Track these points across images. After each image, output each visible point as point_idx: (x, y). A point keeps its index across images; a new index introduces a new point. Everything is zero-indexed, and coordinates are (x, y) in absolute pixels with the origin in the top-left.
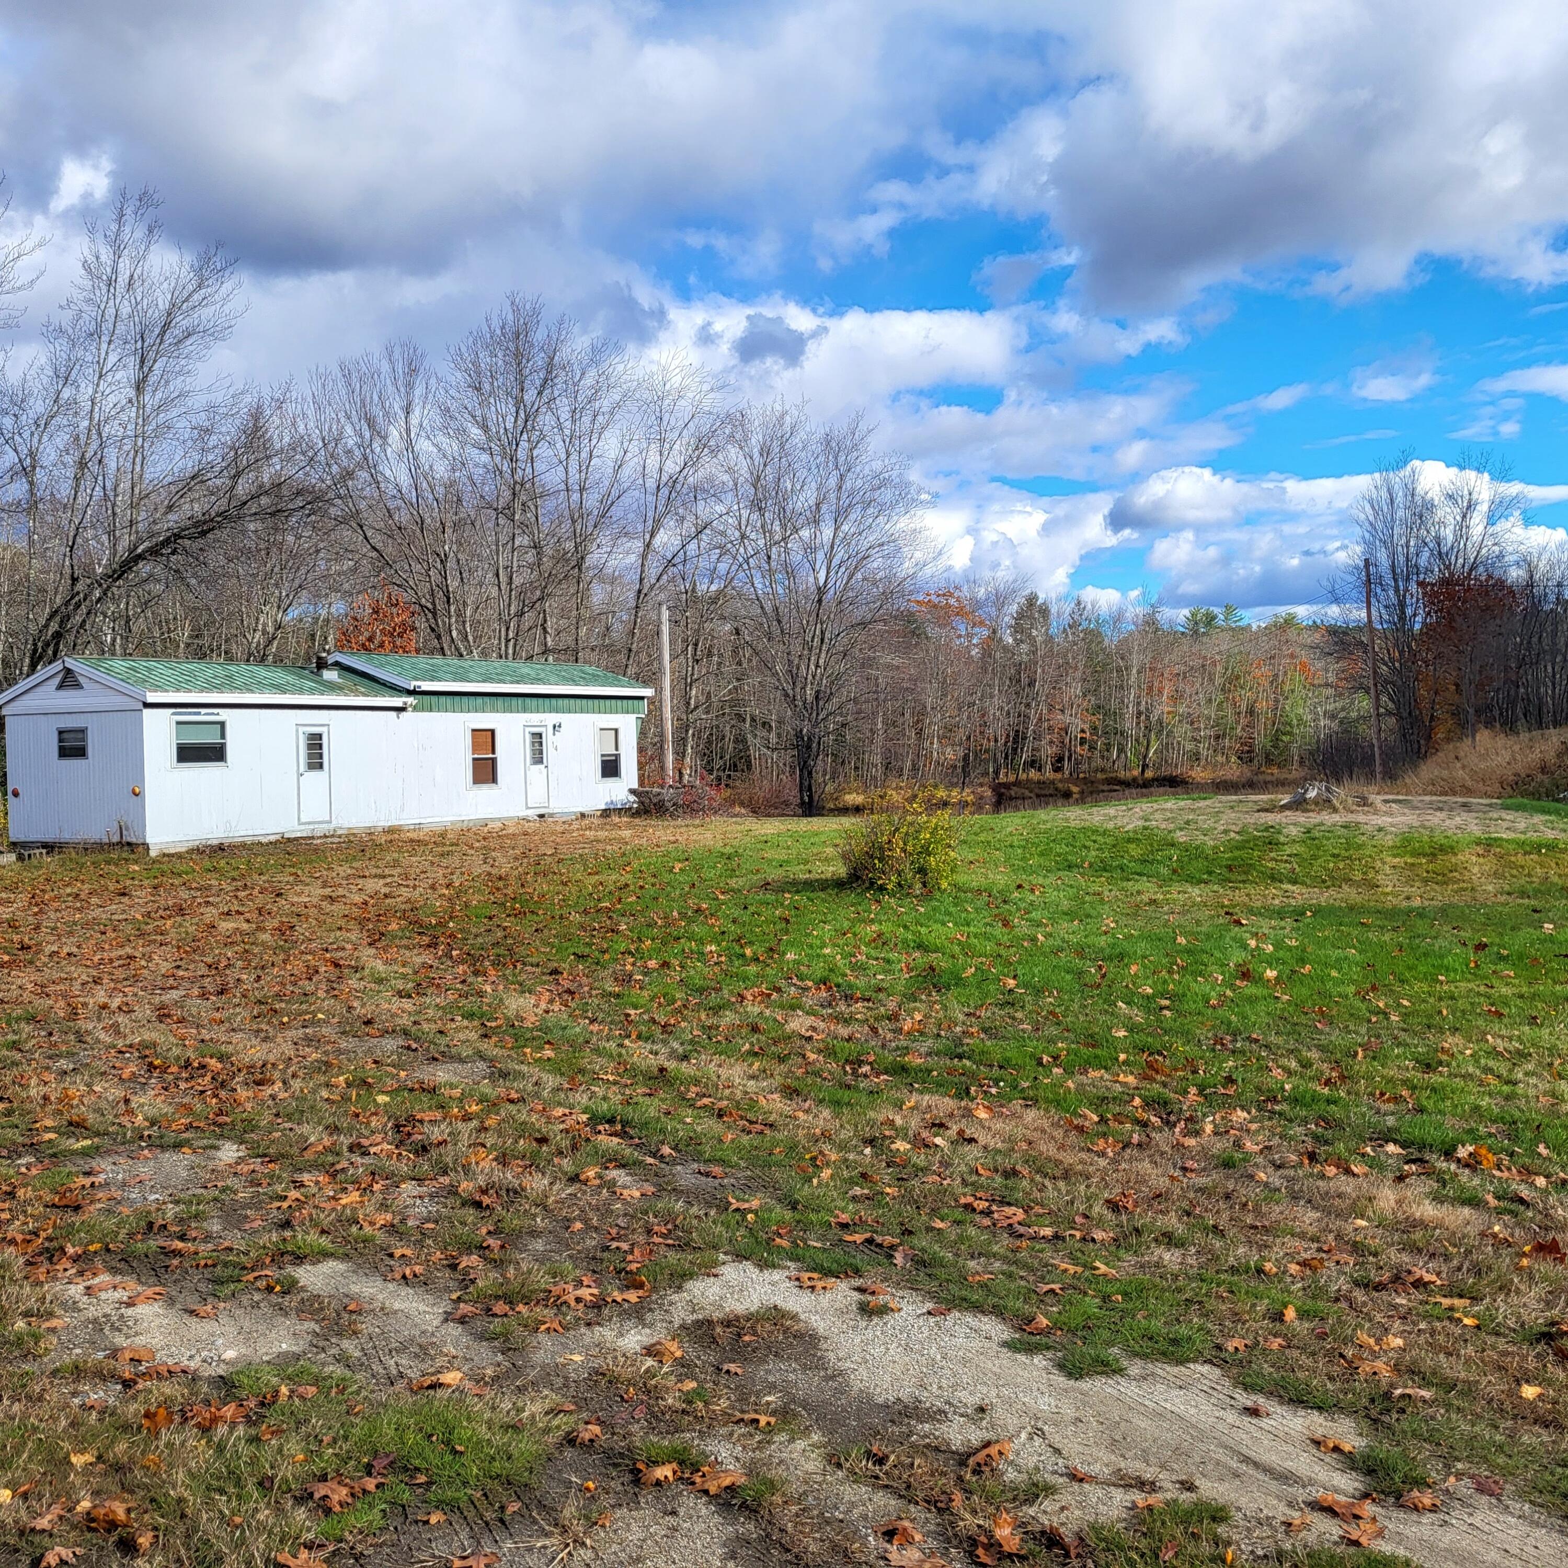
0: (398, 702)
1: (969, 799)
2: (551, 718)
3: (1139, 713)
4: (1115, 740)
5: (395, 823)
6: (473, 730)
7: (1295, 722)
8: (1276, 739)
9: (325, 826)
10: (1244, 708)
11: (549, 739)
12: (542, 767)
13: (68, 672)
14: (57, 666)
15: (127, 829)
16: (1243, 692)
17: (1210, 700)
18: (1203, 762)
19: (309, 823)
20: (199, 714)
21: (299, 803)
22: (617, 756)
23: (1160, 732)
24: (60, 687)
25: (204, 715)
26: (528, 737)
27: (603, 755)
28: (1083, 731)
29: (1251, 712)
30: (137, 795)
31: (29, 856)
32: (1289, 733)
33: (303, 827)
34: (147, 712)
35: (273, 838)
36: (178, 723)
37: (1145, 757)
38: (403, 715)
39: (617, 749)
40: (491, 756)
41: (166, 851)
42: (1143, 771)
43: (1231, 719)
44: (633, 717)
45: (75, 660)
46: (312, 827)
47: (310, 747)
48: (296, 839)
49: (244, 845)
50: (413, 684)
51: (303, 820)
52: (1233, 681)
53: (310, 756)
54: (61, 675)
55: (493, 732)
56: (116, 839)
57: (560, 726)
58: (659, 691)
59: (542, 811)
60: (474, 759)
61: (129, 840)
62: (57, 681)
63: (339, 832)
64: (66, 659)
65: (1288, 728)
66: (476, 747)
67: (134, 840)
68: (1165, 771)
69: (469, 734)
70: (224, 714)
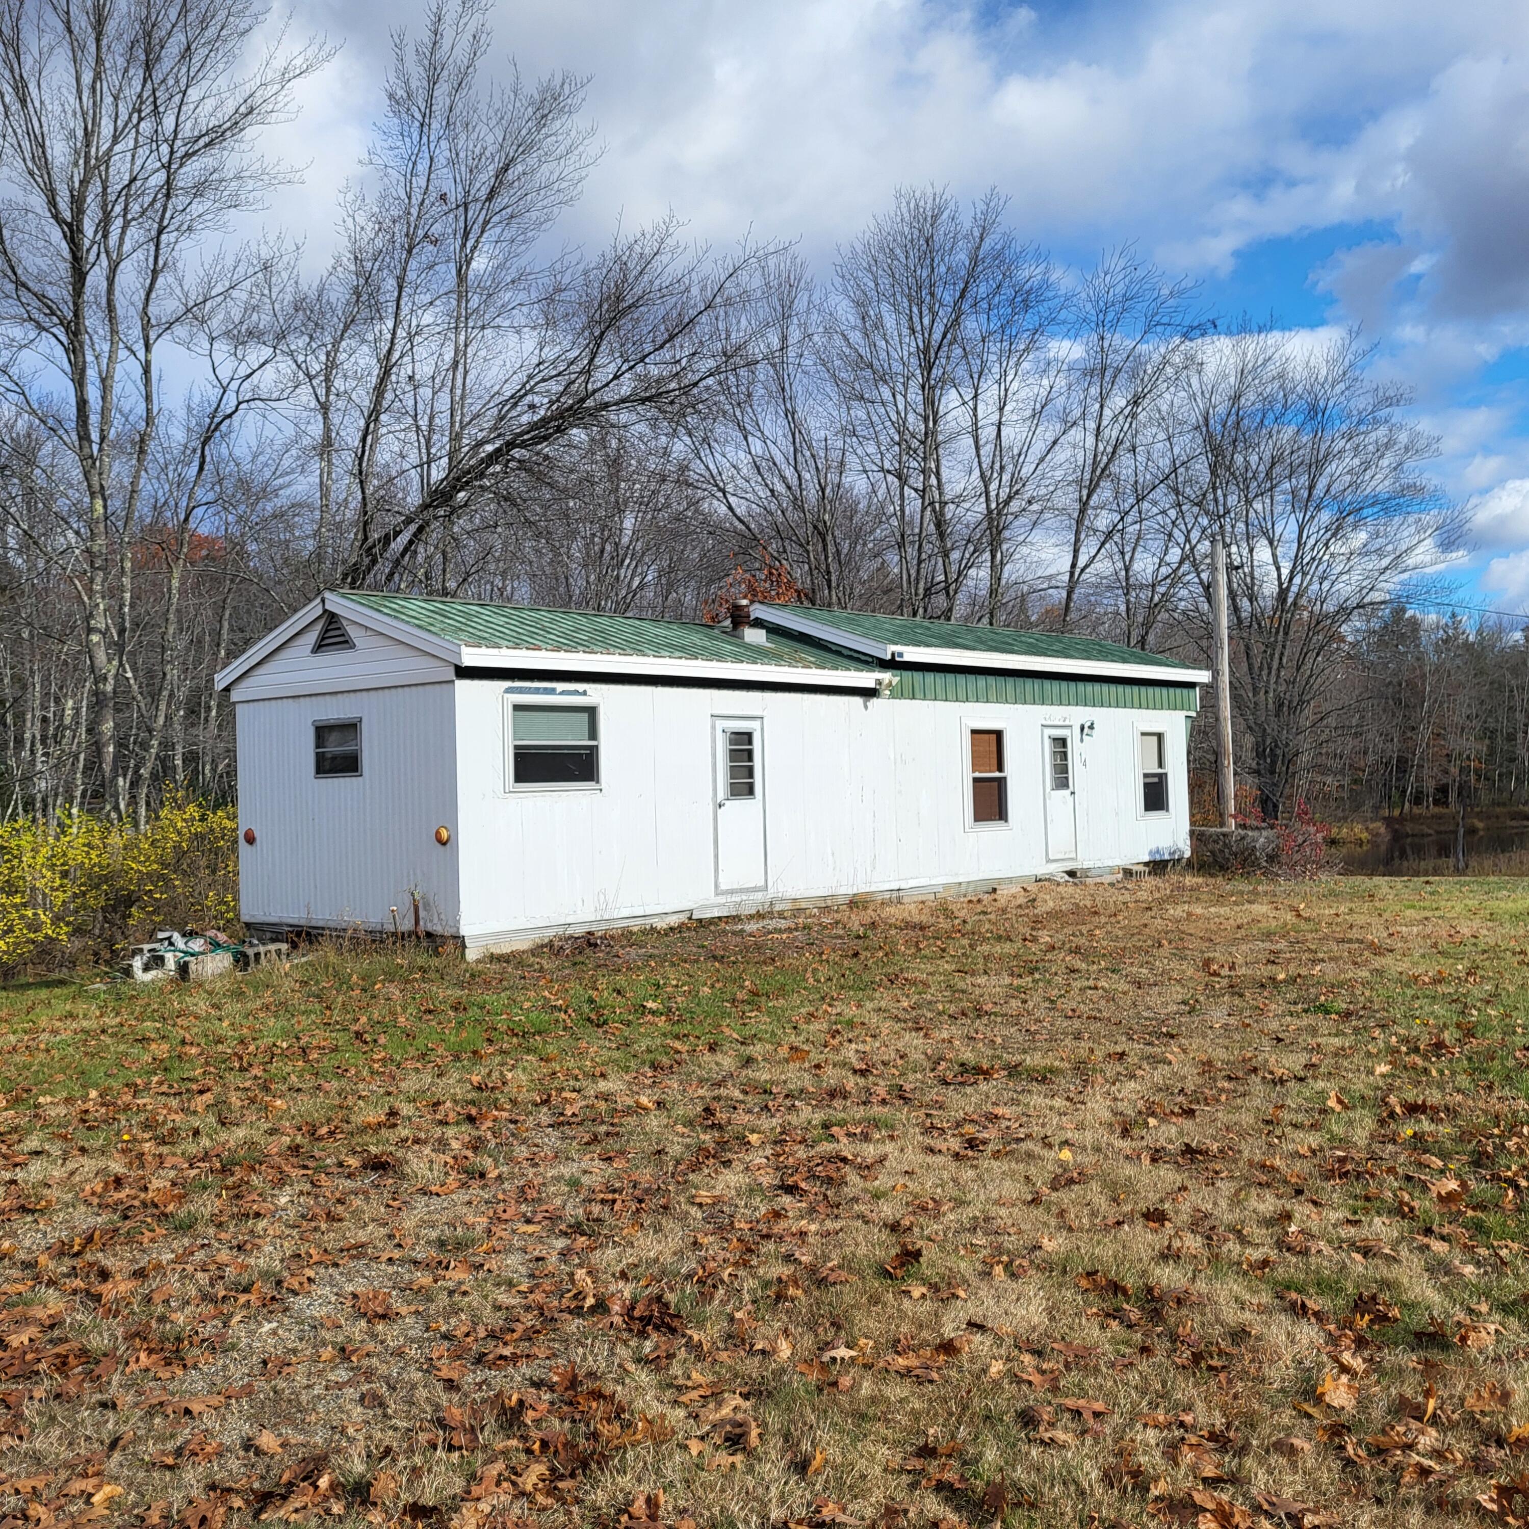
0: (865, 679)
2: (1078, 714)
5: (860, 887)
6: (974, 732)
9: (759, 896)
11: (1075, 748)
12: (1066, 793)
13: (331, 619)
14: (313, 610)
15: (427, 906)
19: (732, 892)
20: (552, 691)
21: (716, 856)
22: (1163, 777)
24: (319, 647)
25: (561, 695)
26: (1047, 743)
27: (1146, 776)
30: (444, 844)
31: (257, 955)
33: (722, 899)
34: (463, 686)
35: (674, 921)
36: (517, 708)
38: (874, 702)
39: (1161, 765)
40: (997, 774)
41: (497, 951)
44: (1182, 714)
45: (343, 596)
46: (737, 898)
47: (734, 755)
48: (712, 921)
49: (627, 937)
50: (888, 651)
51: (723, 887)
53: (734, 772)
54: (319, 627)
55: (998, 735)
56: (407, 925)
57: (1091, 727)
58: (1216, 674)
59: (1069, 866)
60: (976, 780)
61: (430, 928)
62: (312, 637)
63: (778, 908)
64: (327, 595)
66: (977, 762)
67: (438, 929)
69: (967, 738)
70: (595, 694)
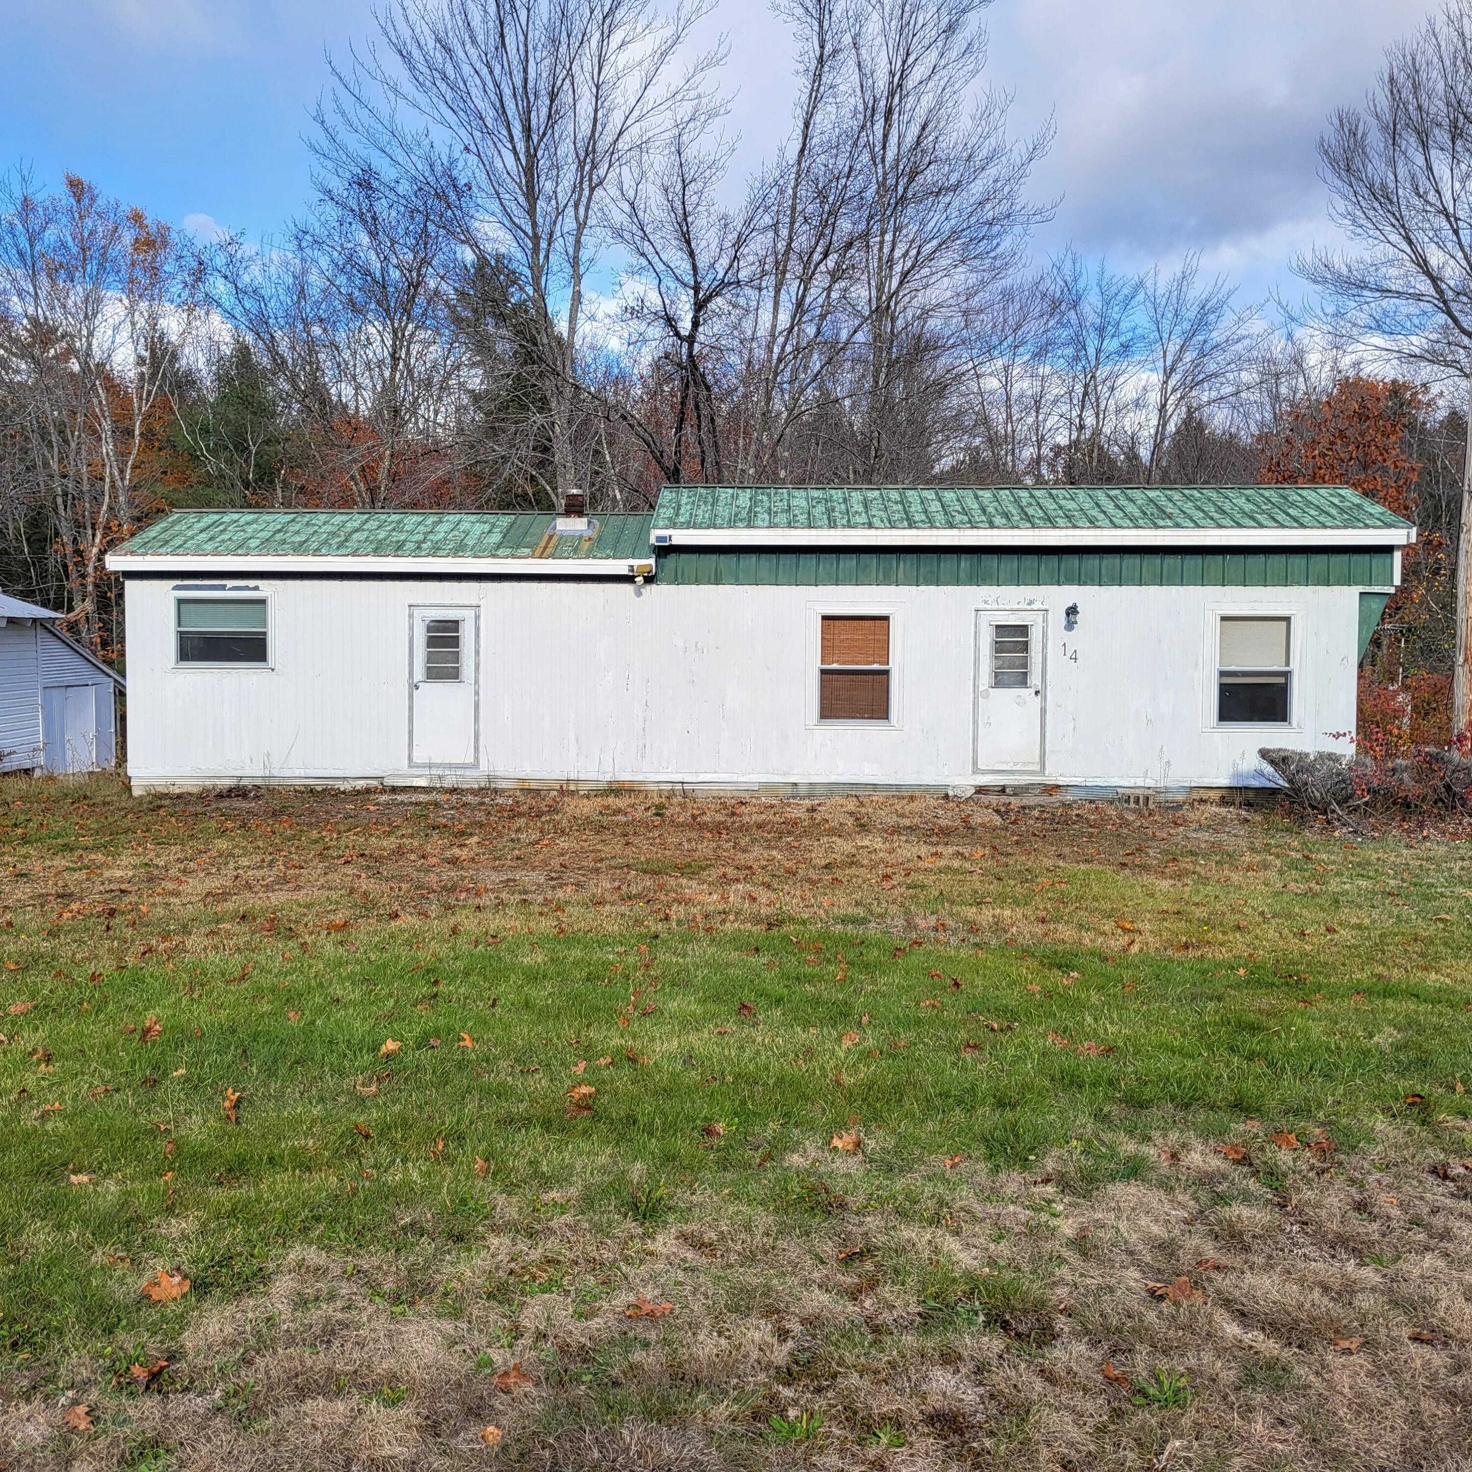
0: (616, 566)
2: (1063, 597)
5: (625, 776)
6: (825, 618)
9: (467, 773)
11: (1052, 638)
12: (1026, 693)
19: (433, 765)
20: (223, 588)
21: (411, 733)
22: (1286, 675)
25: (231, 590)
26: (986, 632)
33: (418, 772)
34: (134, 583)
35: (360, 785)
36: (182, 602)
38: (652, 589)
39: (1285, 660)
40: (879, 666)
41: (164, 790)
44: (1346, 591)
46: (440, 773)
47: (435, 642)
48: (406, 789)
51: (420, 760)
53: (434, 658)
55: (882, 621)
59: (1023, 780)
60: (823, 672)
63: (498, 785)
66: (833, 650)
69: (817, 625)
70: (266, 589)
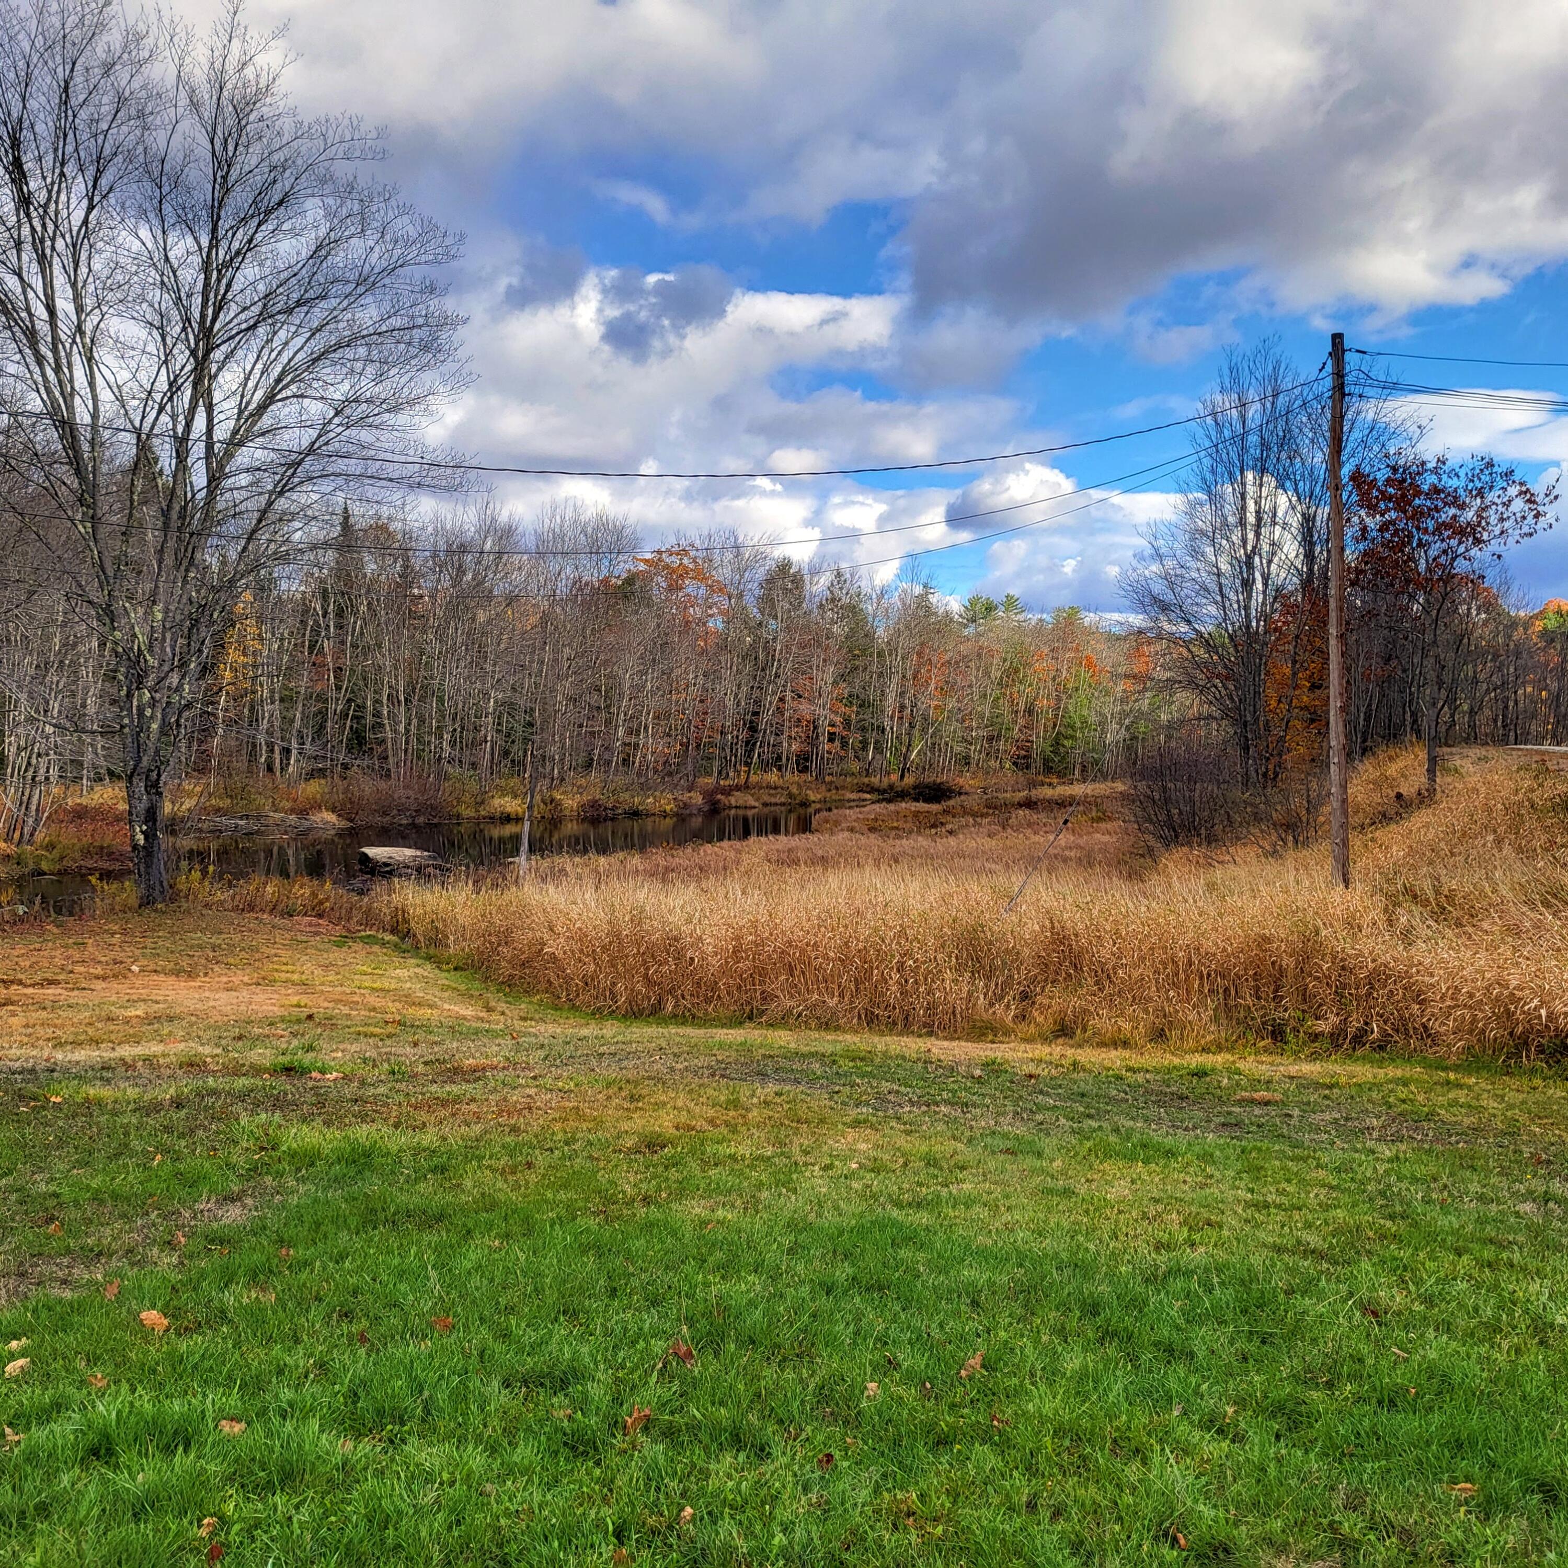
1: (668, 808)
3: (902, 707)
4: (872, 737)
7: (1078, 725)
8: (1057, 743)
10: (1022, 707)
16: (1022, 688)
17: (985, 695)
18: (973, 767)
23: (924, 730)
28: (832, 725)
29: (1030, 711)
32: (1073, 737)
37: (906, 757)
42: (902, 776)
43: (1008, 718)
52: (1012, 674)
65: (1070, 732)
68: (929, 777)
